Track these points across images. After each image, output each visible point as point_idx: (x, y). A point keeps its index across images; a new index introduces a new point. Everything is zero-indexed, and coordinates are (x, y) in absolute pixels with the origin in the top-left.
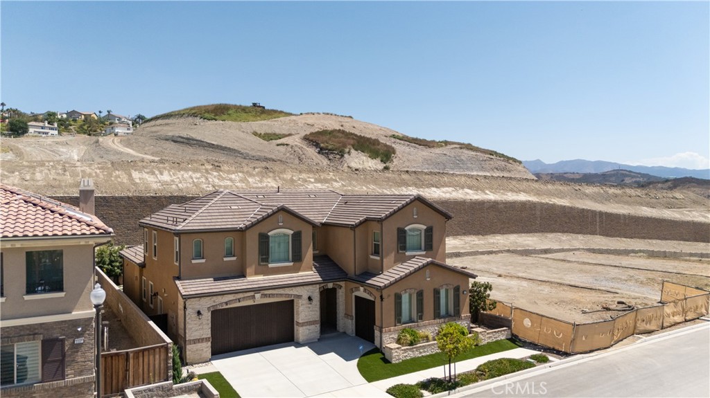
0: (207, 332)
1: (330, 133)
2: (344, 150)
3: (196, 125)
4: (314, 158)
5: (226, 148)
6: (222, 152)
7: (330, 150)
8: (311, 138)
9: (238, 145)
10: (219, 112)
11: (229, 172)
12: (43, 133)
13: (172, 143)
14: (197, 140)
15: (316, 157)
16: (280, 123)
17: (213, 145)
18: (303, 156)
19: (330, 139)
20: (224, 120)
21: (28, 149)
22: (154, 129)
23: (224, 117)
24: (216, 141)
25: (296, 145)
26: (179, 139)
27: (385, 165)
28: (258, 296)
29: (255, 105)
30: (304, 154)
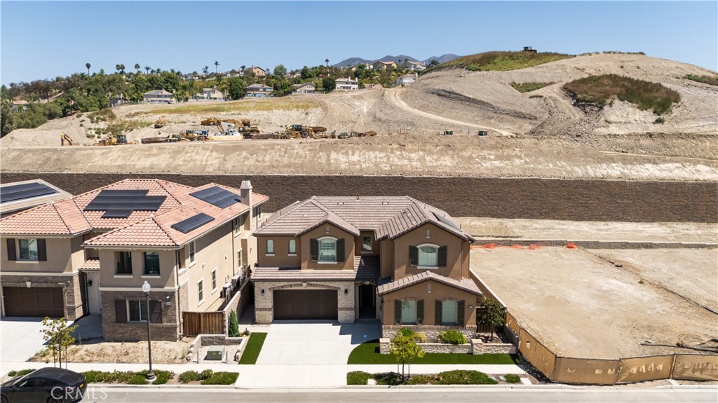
0: (270, 304)
1: (595, 81)
2: (605, 101)
3: (461, 76)
4: (567, 111)
5: (480, 101)
6: (476, 105)
7: (587, 102)
8: (570, 88)
9: (492, 98)
10: (485, 61)
11: (412, 151)
12: (347, 88)
13: (437, 96)
14: (456, 94)
15: (570, 110)
16: (545, 69)
17: (470, 98)
18: (555, 109)
19: (590, 89)
20: (488, 70)
21: (332, 104)
22: (427, 82)
23: (489, 66)
24: (473, 94)
25: (550, 97)
26: (443, 93)
27: (658, 117)
28: (305, 284)
29: (526, 49)
30: (556, 107)
